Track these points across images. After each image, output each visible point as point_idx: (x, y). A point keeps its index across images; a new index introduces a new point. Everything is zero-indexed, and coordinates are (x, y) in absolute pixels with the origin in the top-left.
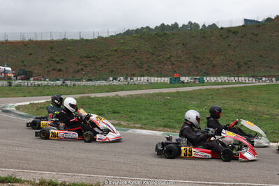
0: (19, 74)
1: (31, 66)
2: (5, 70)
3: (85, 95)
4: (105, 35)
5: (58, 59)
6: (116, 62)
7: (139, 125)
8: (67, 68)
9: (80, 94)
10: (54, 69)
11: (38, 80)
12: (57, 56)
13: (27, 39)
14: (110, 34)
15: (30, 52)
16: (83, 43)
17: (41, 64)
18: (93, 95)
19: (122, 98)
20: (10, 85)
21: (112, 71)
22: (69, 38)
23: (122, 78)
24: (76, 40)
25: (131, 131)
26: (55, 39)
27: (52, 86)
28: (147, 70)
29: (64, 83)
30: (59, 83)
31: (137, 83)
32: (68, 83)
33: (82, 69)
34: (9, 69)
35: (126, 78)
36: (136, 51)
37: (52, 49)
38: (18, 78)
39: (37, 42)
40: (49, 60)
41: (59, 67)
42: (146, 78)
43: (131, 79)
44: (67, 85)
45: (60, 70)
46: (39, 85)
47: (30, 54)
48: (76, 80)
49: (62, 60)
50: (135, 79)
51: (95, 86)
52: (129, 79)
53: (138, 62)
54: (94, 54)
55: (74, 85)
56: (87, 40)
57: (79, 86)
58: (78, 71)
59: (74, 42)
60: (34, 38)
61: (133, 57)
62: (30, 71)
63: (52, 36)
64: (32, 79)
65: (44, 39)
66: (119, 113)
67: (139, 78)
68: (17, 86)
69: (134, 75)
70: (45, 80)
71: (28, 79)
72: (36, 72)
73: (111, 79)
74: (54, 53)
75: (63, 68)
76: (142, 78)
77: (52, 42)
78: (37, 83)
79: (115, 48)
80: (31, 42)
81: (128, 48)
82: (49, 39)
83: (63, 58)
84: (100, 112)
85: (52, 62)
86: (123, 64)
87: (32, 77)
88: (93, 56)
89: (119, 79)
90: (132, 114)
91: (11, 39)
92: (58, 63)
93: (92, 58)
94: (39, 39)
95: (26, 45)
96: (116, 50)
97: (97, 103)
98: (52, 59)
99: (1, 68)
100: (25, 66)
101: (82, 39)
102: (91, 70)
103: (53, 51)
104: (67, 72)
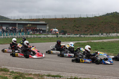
0: (61, 32)
1: (66, 29)
2: (55, 30)
3: (89, 41)
4: (98, 16)
5: (77, 26)
6: (102, 27)
7: (112, 54)
8: (81, 30)
9: (87, 40)
10: (76, 30)
11: (69, 35)
12: (77, 24)
13: (64, 17)
14: (100, 15)
15: (66, 23)
16: (88, 19)
17: (70, 28)
18: (92, 41)
19: (105, 43)
20: (57, 37)
21: (101, 31)
22: (82, 17)
23: (105, 34)
24: (85, 18)
26: (76, 17)
27: (75, 37)
28: (116, 30)
29: (80, 36)
30: (78, 36)
31: (111, 36)
32: (82, 36)
33: (88, 30)
34: (57, 30)
35: (107, 34)
36: (111, 22)
38: (61, 34)
41: (78, 29)
42: (115, 34)
43: (109, 34)
44: (81, 37)
45: (78, 31)
46: (69, 37)
47: (66, 24)
48: (85, 35)
49: (79, 26)
50: (111, 34)
51: (93, 37)
52: (108, 34)
53: (112, 27)
55: (84, 37)
56: (90, 18)
57: (86, 37)
58: (86, 31)
59: (84, 19)
60: (67, 17)
61: (110, 25)
62: (66, 31)
63: (75, 16)
64: (66, 34)
65: (72, 17)
66: (104, 49)
67: (112, 34)
68: (60, 37)
69: (110, 33)
70: (72, 35)
71: (65, 34)
72: (68, 31)
73: (100, 34)
75: (80, 30)
76: (114, 34)
77: (75, 19)
78: (69, 36)
80: (66, 18)
81: (107, 21)
82: (74, 17)
83: (79, 25)
84: (96, 48)
85: (75, 27)
86: (106, 28)
87: (66, 33)
88: (93, 25)
89: (104, 34)
90: (109, 49)
91: (58, 17)
92: (77, 27)
93: (92, 26)
94: (69, 17)
95: (64, 20)
96: (102, 22)
97: (94, 45)
98: (75, 26)
99: (54, 29)
100: (63, 29)
101: (88, 17)
102: (92, 30)
103: (76, 22)
104: (81, 31)
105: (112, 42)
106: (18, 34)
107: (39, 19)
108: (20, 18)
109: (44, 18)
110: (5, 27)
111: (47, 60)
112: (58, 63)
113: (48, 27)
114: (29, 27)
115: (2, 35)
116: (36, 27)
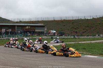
1: (64, 30)
3: (77, 42)
5: (75, 27)
6: (100, 29)
8: (79, 31)
10: (74, 32)
11: (66, 36)
12: (75, 26)
13: (63, 19)
16: (86, 21)
17: (68, 30)
20: (52, 38)
25: (86, 56)
26: (74, 19)
30: (72, 37)
32: (77, 37)
33: (85, 31)
34: (55, 31)
37: (73, 23)
38: (58, 35)
39: (67, 20)
40: (72, 28)
41: (76, 31)
45: (76, 32)
46: (64, 38)
47: (64, 26)
49: (77, 28)
54: (90, 25)
56: (88, 19)
60: (65, 19)
64: (64, 36)
65: (70, 19)
66: (86, 49)
70: (69, 36)
71: (62, 36)
74: (74, 25)
77: (73, 20)
79: (99, 23)
83: (78, 27)
89: (100, 35)
91: (56, 19)
92: (75, 29)
93: (90, 27)
94: (68, 19)
95: (62, 22)
96: (100, 24)
98: (73, 28)
99: (52, 31)
100: (62, 30)
101: (86, 19)
102: (89, 32)
103: (74, 24)
104: (79, 33)
105: (99, 43)
106: (16, 36)
107: (38, 21)
108: (20, 20)
109: (43, 20)
110: (5, 30)
111: (27, 59)
112: (36, 61)
113: (46, 29)
114: (28, 28)
115: (1, 37)
116: (34, 29)
